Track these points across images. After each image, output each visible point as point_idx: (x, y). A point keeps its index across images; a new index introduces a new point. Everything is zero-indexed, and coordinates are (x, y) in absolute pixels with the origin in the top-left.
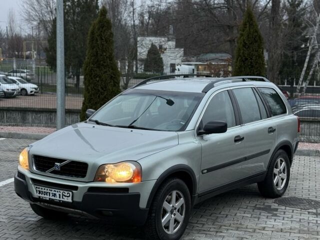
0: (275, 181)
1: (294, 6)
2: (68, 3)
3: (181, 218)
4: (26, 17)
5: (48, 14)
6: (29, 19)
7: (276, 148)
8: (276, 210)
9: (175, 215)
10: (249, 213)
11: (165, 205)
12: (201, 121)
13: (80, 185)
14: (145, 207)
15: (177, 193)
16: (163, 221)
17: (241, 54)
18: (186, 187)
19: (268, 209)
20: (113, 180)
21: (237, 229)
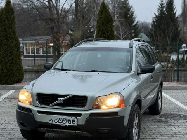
8: (167, 122)
9: (135, 129)
13: (83, 113)
14: (127, 125)
15: (136, 114)
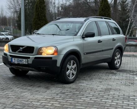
0: (115, 62)
1: (123, 2)
2: (26, 1)
3: (75, 73)
4: (9, 7)
5: (18, 6)
6: (10, 8)
7: (116, 48)
8: (116, 73)
9: (72, 71)
10: (104, 74)
11: (68, 66)
12: (84, 32)
13: (31, 56)
14: (59, 66)
15: (73, 62)
16: (67, 73)
17: (101, 14)
18: (77, 59)
19: (113, 73)
20: (45, 54)
21: (99, 79)
